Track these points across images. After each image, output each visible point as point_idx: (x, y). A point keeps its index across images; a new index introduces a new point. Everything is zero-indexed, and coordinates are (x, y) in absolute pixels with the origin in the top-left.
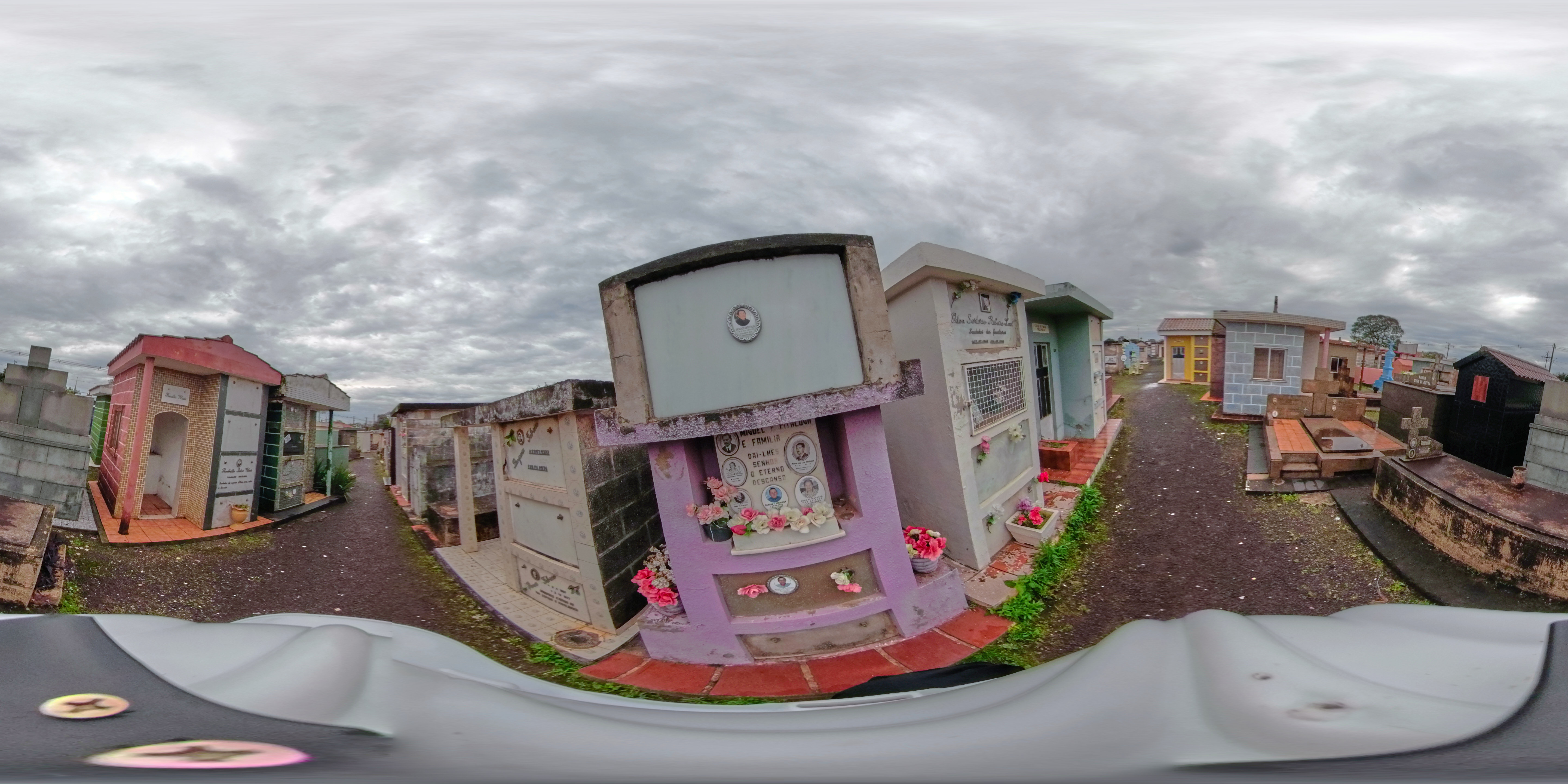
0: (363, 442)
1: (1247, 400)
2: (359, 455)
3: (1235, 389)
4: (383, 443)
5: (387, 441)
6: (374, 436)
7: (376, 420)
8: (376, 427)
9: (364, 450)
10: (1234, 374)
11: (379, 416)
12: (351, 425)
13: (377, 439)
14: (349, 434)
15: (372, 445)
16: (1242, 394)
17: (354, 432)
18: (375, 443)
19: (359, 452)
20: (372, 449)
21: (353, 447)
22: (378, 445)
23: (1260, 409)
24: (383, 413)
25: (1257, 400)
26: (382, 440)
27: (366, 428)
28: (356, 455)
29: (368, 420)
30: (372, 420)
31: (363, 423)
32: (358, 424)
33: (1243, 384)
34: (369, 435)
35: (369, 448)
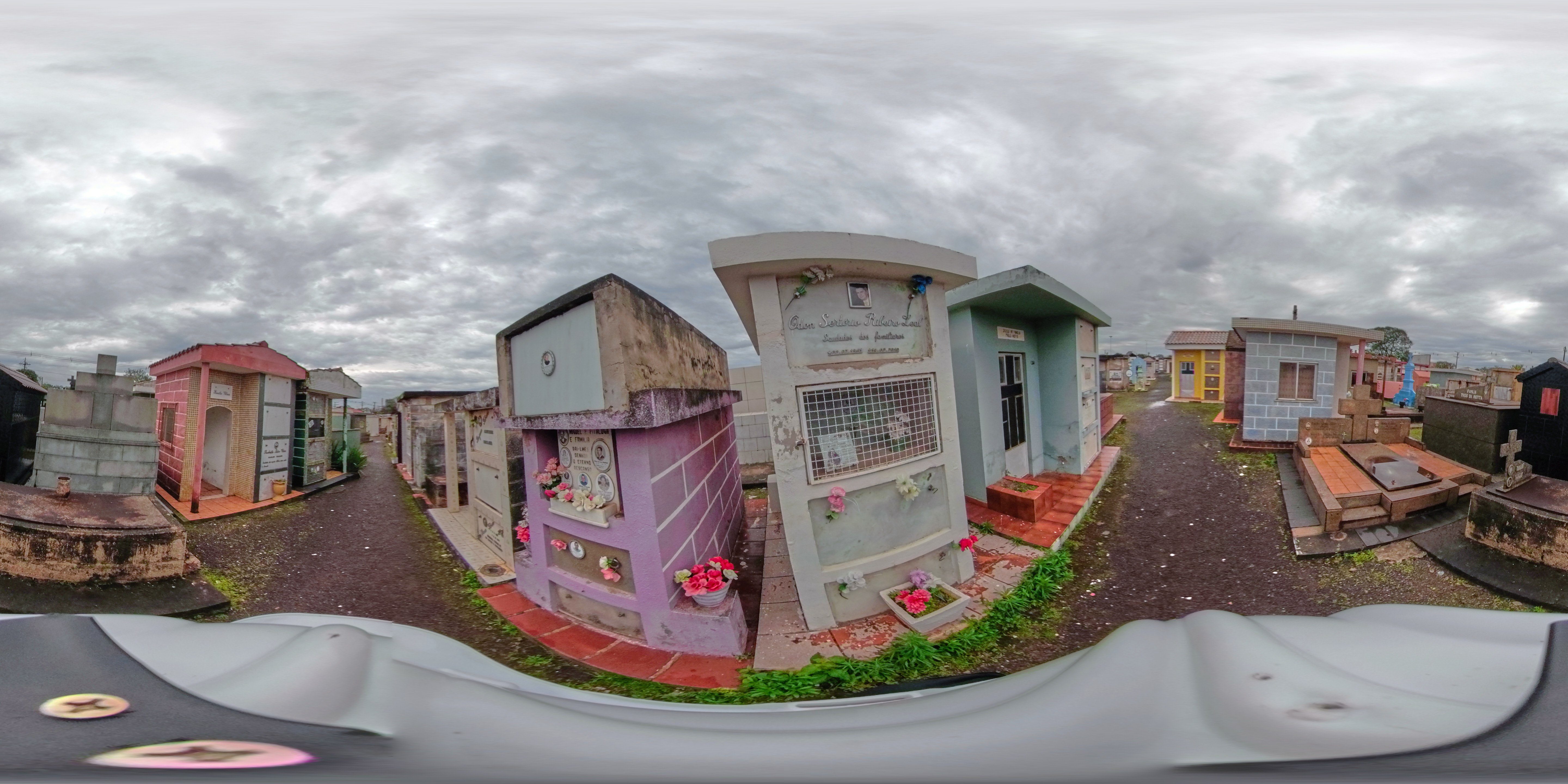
0: (372, 426)
1: (1272, 424)
2: (368, 439)
3: (1257, 411)
4: (391, 427)
5: (395, 424)
6: (383, 420)
7: (384, 404)
8: (384, 411)
9: (373, 434)
10: (1256, 393)
11: (387, 401)
12: (359, 410)
13: (385, 423)
14: (359, 419)
15: (380, 429)
16: (1266, 417)
17: (363, 416)
18: (383, 427)
19: (369, 435)
20: (380, 433)
21: (363, 431)
22: (386, 429)
23: (1288, 434)
24: (391, 398)
25: (1282, 424)
26: (390, 425)
27: (375, 413)
28: (366, 439)
29: (376, 405)
30: (380, 404)
31: (371, 407)
32: (367, 409)
33: (1267, 406)
34: (377, 419)
35: (377, 432)
